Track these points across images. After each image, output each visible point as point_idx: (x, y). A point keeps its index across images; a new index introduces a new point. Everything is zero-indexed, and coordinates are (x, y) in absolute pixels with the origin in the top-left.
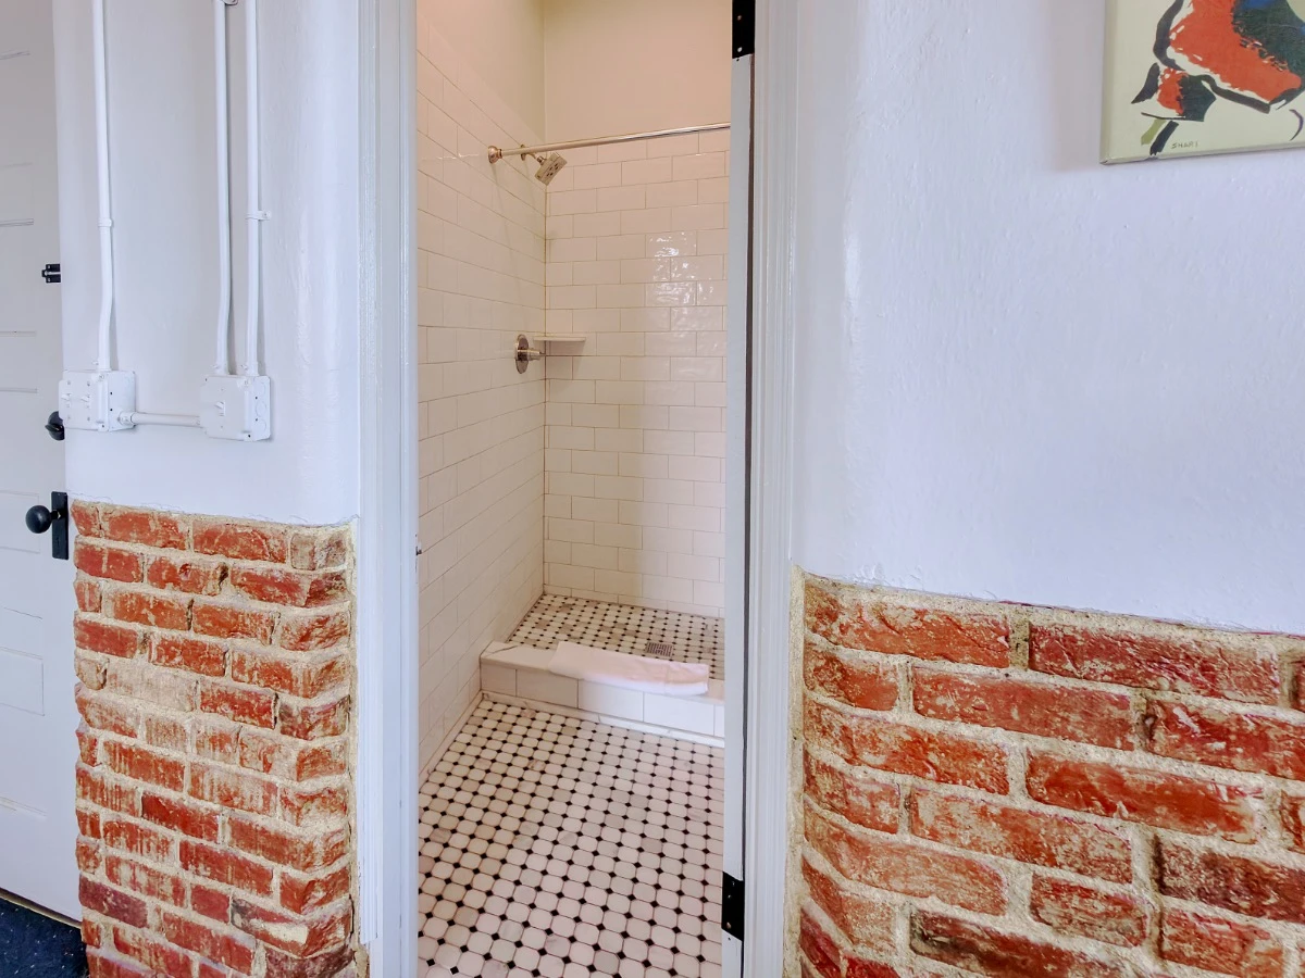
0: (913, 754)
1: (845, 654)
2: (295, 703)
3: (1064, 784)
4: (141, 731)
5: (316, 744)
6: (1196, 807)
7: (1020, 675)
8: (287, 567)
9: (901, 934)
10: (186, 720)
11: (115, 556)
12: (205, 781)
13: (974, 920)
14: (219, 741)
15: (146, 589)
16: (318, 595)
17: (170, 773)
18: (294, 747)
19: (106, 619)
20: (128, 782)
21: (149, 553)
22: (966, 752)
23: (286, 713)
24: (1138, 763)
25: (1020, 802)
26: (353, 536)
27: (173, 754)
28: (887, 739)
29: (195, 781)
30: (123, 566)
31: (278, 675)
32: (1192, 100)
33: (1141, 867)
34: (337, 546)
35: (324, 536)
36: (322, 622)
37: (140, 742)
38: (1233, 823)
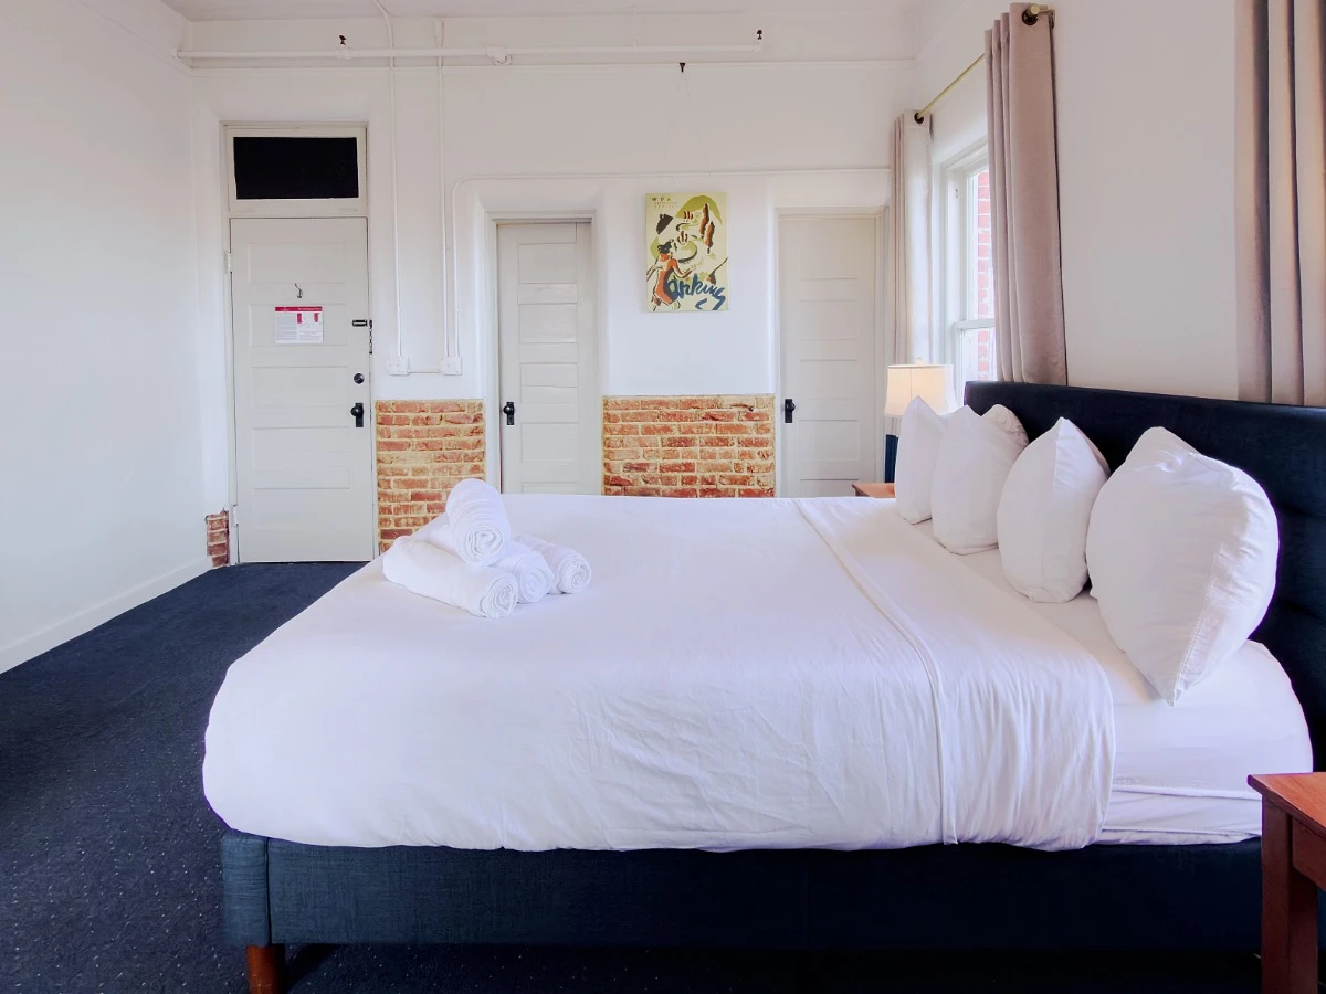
0: (622, 431)
1: (610, 412)
2: (469, 452)
3: (648, 431)
4: (410, 473)
5: (476, 463)
6: (667, 429)
7: (640, 411)
8: (466, 413)
9: (622, 469)
10: (428, 466)
11: (399, 418)
12: (436, 482)
13: (633, 462)
14: (440, 470)
15: (411, 427)
16: (476, 420)
17: (423, 484)
18: (469, 465)
19: (394, 439)
20: (404, 491)
21: (412, 415)
22: (632, 427)
23: (466, 455)
24: (658, 424)
25: (641, 436)
26: (485, 403)
27: (423, 477)
28: (618, 428)
29: (433, 484)
30: (402, 422)
31: (464, 445)
32: (659, 302)
33: (660, 443)
34: (480, 405)
35: (478, 402)
36: (477, 428)
37: (410, 477)
38: (671, 431)
